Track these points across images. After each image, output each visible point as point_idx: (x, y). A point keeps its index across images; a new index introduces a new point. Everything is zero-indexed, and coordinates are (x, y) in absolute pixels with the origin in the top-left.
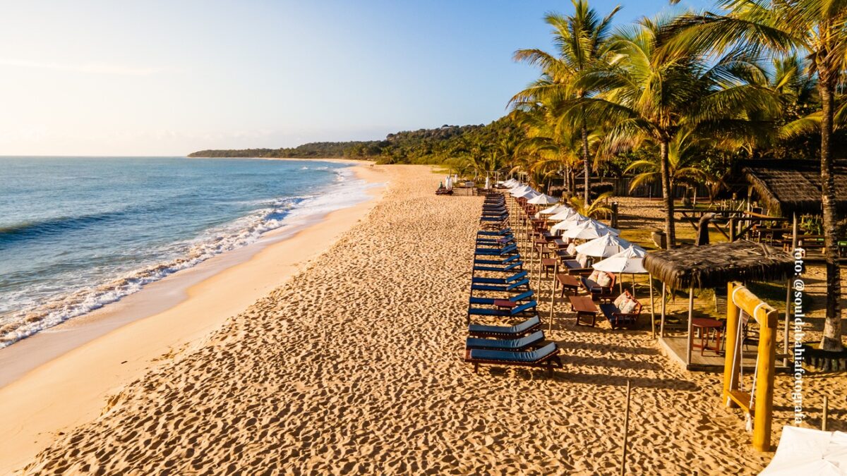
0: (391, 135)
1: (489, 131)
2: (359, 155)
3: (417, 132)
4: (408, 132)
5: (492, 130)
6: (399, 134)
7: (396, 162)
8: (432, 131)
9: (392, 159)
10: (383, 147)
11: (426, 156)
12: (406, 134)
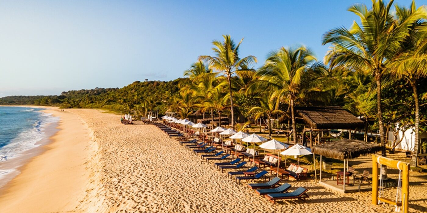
0: (64, 92)
1: (123, 91)
2: (46, 103)
3: (80, 91)
4: (75, 91)
5: (125, 91)
6: (69, 92)
7: (73, 107)
8: (89, 90)
9: (69, 105)
10: (61, 99)
11: (91, 104)
12: (74, 92)
